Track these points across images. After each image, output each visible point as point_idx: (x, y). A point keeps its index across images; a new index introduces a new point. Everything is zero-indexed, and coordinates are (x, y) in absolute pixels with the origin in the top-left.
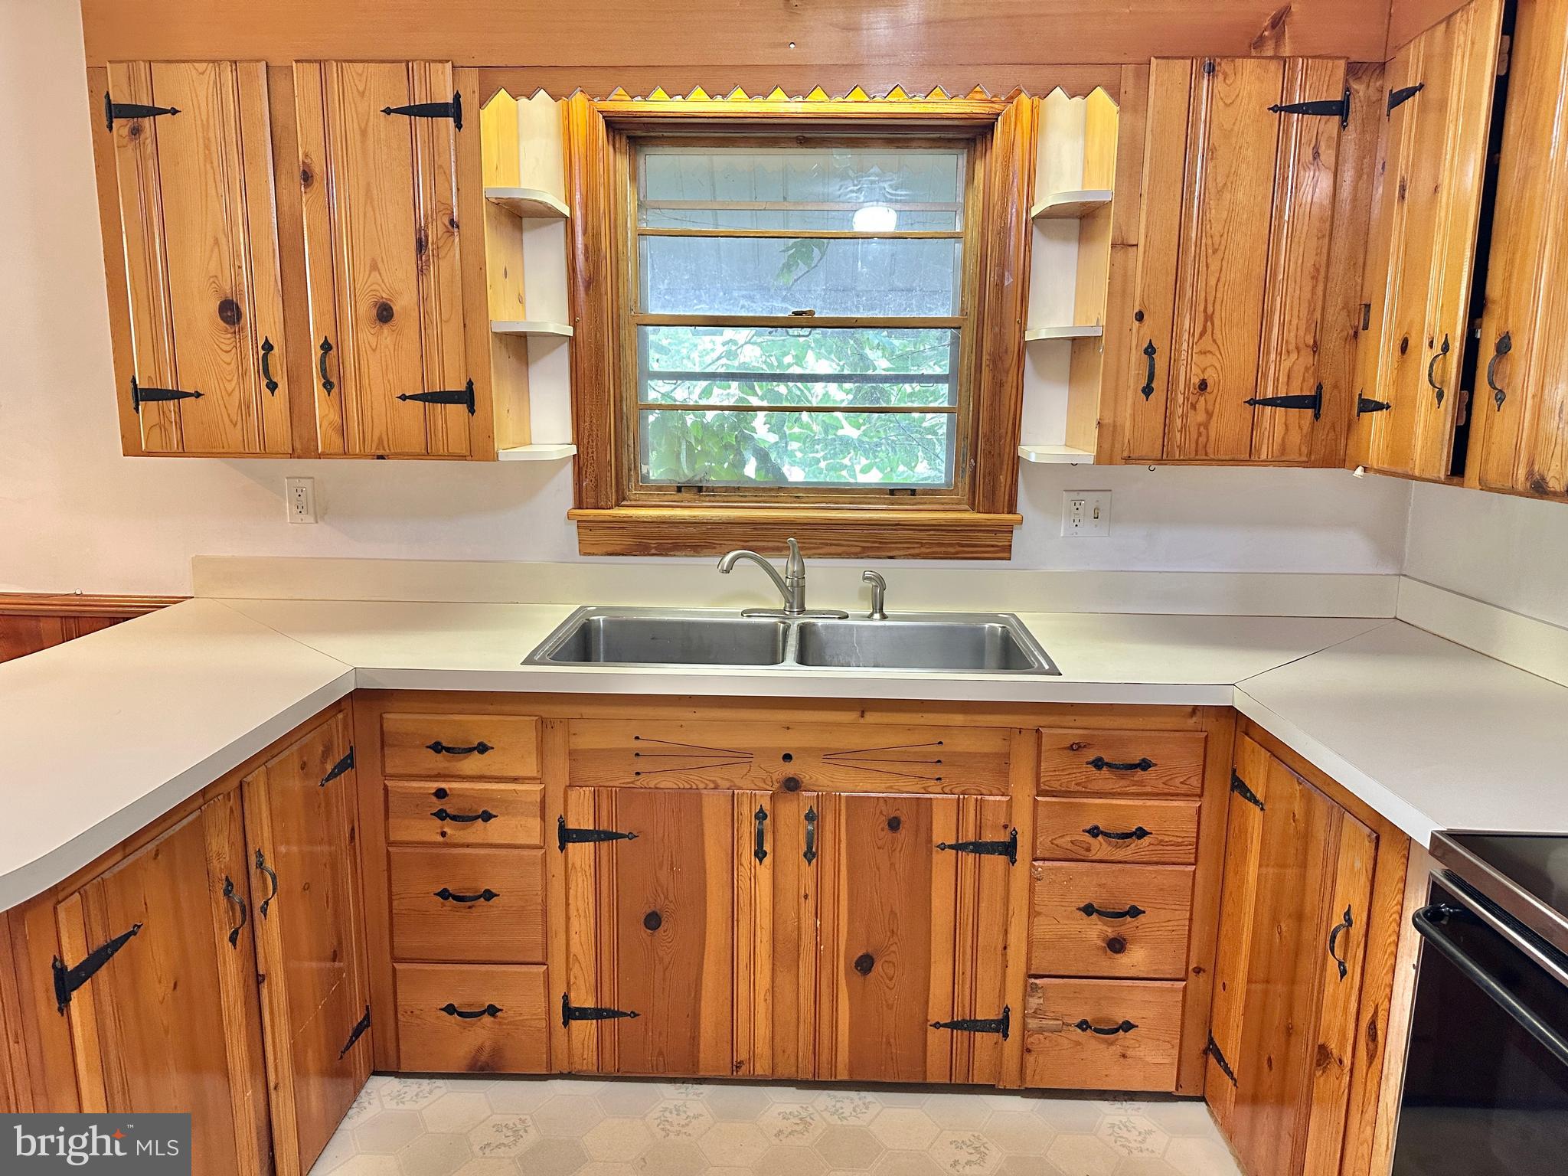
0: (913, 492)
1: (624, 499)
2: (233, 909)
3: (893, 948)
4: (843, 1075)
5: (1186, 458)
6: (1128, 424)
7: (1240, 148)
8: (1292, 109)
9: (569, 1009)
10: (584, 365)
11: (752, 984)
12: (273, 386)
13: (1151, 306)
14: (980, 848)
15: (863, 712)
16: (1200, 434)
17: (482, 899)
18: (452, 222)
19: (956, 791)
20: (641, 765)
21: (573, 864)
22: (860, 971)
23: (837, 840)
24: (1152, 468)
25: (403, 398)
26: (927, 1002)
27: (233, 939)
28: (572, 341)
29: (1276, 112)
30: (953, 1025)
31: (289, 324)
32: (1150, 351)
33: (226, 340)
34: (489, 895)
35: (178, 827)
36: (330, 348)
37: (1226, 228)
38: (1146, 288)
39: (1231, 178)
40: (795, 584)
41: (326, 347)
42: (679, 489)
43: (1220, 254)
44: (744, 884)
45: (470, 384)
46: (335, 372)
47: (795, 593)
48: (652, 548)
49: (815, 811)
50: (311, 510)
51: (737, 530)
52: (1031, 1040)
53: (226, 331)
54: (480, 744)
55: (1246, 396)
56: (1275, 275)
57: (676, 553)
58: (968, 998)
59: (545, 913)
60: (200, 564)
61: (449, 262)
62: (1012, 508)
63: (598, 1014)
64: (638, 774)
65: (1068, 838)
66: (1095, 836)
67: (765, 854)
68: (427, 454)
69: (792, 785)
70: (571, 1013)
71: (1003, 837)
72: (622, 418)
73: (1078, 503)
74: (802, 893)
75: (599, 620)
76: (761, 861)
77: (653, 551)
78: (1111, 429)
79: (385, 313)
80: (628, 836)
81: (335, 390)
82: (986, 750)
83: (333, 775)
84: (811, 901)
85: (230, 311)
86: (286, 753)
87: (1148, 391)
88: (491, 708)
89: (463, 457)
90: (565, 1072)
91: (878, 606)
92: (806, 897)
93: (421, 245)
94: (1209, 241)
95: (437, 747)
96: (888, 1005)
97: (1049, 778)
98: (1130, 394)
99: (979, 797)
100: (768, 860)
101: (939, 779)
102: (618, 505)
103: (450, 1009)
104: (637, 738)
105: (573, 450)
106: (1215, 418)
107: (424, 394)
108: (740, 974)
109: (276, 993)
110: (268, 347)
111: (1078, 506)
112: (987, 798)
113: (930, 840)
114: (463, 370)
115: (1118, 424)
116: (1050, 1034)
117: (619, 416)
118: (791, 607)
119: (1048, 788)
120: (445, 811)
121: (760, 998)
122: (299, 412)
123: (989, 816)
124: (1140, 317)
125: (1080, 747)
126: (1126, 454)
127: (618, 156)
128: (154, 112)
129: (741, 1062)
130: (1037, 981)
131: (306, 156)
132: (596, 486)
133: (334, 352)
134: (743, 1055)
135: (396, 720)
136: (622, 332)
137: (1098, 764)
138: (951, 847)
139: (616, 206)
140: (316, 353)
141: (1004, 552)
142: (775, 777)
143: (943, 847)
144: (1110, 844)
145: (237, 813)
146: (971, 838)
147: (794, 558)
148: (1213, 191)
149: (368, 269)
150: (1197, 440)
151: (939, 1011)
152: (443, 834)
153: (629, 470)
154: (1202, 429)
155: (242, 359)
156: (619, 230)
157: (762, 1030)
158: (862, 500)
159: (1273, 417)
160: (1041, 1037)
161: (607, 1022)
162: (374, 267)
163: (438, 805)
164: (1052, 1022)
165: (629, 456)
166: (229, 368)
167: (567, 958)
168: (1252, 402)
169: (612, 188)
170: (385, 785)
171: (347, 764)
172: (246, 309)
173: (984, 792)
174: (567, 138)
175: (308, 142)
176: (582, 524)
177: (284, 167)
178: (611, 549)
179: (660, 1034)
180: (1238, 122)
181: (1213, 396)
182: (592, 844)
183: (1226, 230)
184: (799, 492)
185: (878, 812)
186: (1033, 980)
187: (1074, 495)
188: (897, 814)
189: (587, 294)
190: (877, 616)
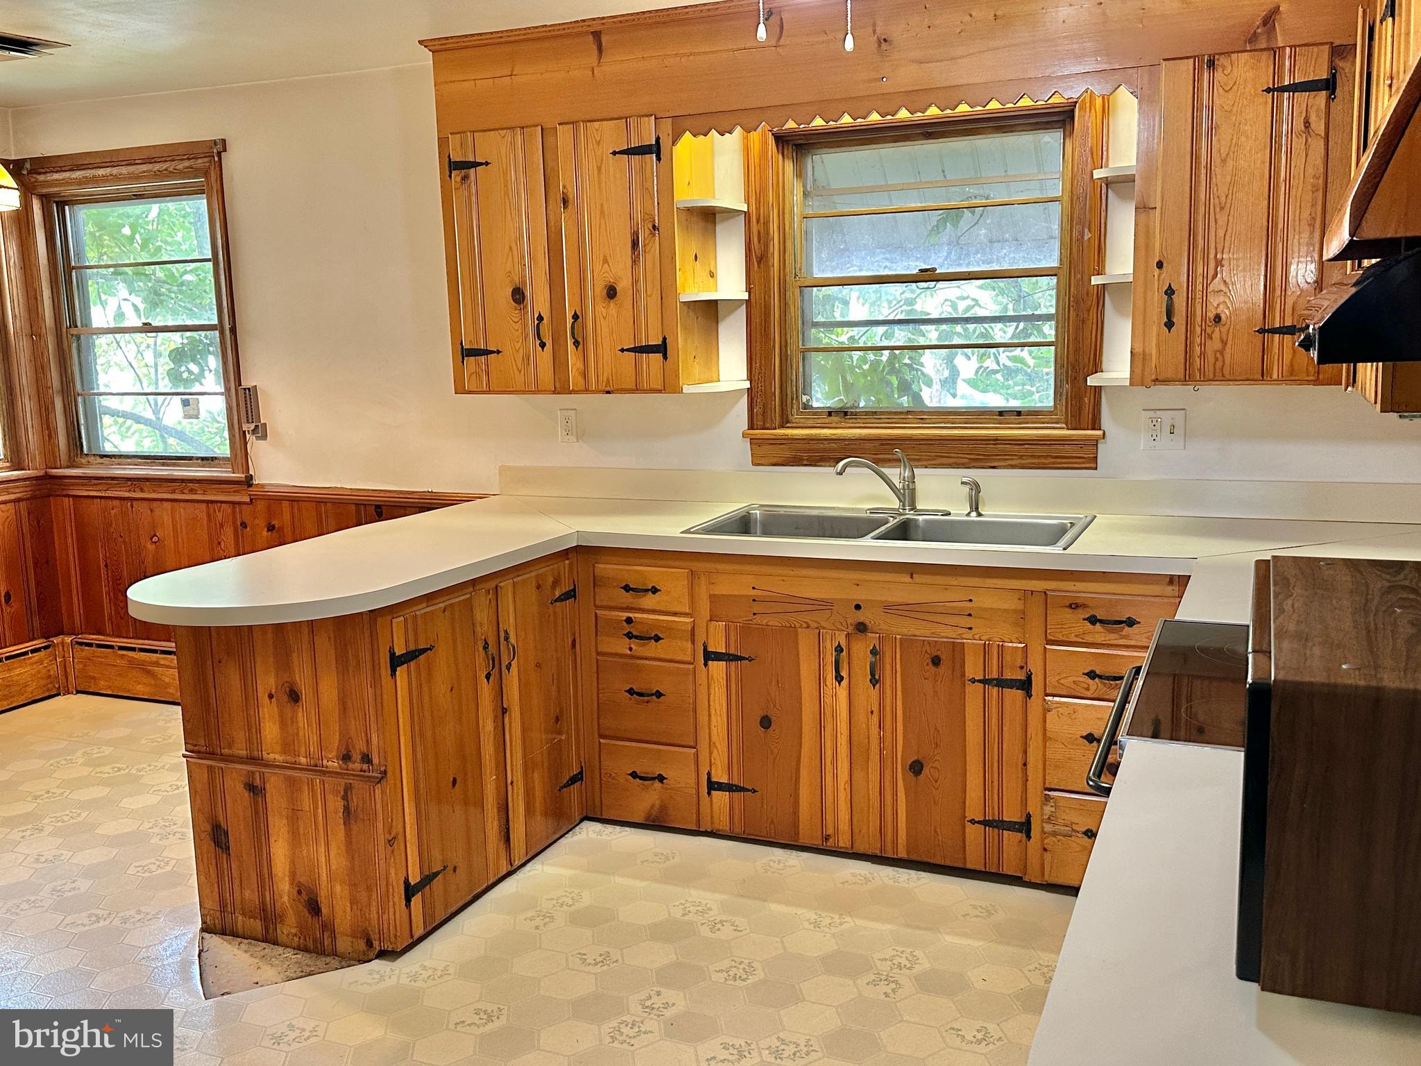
0: (1019, 413)
1: (788, 422)
2: (488, 660)
3: (936, 757)
4: (902, 854)
5: (1206, 379)
6: (1154, 352)
7: (1240, 124)
8: (1283, 89)
9: (711, 782)
10: (756, 320)
11: (835, 776)
12: (543, 345)
13: (1169, 257)
14: (1001, 683)
15: (912, 575)
16: (1217, 359)
17: (654, 697)
18: (654, 227)
19: (982, 638)
20: (757, 608)
21: (712, 676)
22: (913, 772)
23: (894, 671)
24: (1196, 389)
25: (622, 350)
26: (964, 803)
27: (488, 677)
28: (748, 302)
29: (1269, 93)
30: (985, 823)
31: (553, 303)
32: (1170, 292)
33: (516, 315)
34: (659, 694)
35: (457, 600)
36: (578, 317)
37: (1231, 189)
38: (1164, 242)
39: (1232, 149)
40: (906, 487)
41: (575, 317)
42: (830, 414)
43: (1226, 211)
44: (828, 700)
45: (665, 339)
46: (581, 335)
47: (908, 495)
48: (803, 460)
49: (878, 648)
50: (574, 433)
51: (868, 445)
52: (1046, 841)
53: (516, 309)
54: (653, 587)
55: (1255, 326)
56: (1275, 225)
57: (823, 464)
58: (996, 799)
59: (695, 711)
60: (503, 470)
61: (652, 251)
62: (1096, 424)
63: (729, 788)
64: (754, 614)
65: (1071, 679)
66: (1093, 678)
67: (842, 678)
68: (636, 390)
69: (862, 628)
70: (713, 786)
71: (1021, 676)
72: (787, 360)
73: (1154, 420)
74: (869, 711)
75: (756, 514)
76: (839, 684)
77: (805, 462)
78: (1141, 356)
79: (611, 292)
80: (747, 659)
81: (581, 347)
82: (1006, 606)
83: (559, 599)
84: (875, 718)
85: (518, 295)
86: (528, 576)
87: (1169, 325)
88: (660, 563)
89: (659, 391)
90: (709, 830)
91: (975, 507)
92: (872, 712)
93: (635, 244)
94: (1217, 201)
95: (627, 588)
96: (934, 803)
97: (1054, 630)
98: (1155, 329)
99: (1001, 644)
100: (845, 683)
101: (970, 628)
102: (782, 427)
103: (634, 775)
104: (754, 588)
105: (747, 384)
106: (1229, 346)
107: (635, 347)
108: (827, 768)
109: (514, 722)
110: (540, 318)
111: (1154, 423)
112: (1006, 644)
113: (963, 675)
114: (660, 331)
115: (1147, 352)
116: (1062, 838)
117: (784, 358)
118: (904, 505)
119: (1053, 638)
120: (631, 633)
121: (841, 787)
122: (559, 363)
123: (1008, 658)
124: (1160, 265)
125: (1077, 606)
126: (1153, 377)
127: (786, 161)
128: (475, 165)
129: (828, 835)
130: (1049, 793)
131: (564, 187)
132: (764, 412)
133: (580, 320)
134: (830, 831)
135: (605, 568)
136: (788, 293)
137: (1093, 620)
138: (979, 681)
139: (784, 200)
140: (569, 321)
141: (1091, 462)
142: (850, 621)
143: (973, 681)
144: (1105, 685)
145: (494, 603)
146: (995, 675)
147: (905, 466)
148: (1219, 161)
149: (601, 262)
150: (1215, 364)
151: (974, 810)
152: (631, 649)
153: (792, 399)
154: (1218, 354)
155: (525, 326)
156: (787, 216)
157: (844, 815)
158: (975, 420)
159: (1281, 344)
160: (1054, 839)
161: (736, 795)
162: (605, 261)
163: (627, 628)
164: (1062, 828)
165: (792, 389)
166: (516, 333)
167: (710, 743)
168: (1262, 331)
169: (781, 185)
170: (596, 613)
171: (571, 595)
172: (528, 294)
173: (1005, 639)
174: (746, 153)
175: (565, 180)
176: (755, 442)
177: (551, 195)
178: (775, 460)
179: (772, 807)
180: (1236, 104)
181: (1226, 328)
182: (724, 663)
183: (1230, 192)
184: (924, 415)
185: (924, 651)
186: (1047, 792)
187: (1151, 414)
188: (939, 653)
189: (759, 267)
190: (974, 514)
